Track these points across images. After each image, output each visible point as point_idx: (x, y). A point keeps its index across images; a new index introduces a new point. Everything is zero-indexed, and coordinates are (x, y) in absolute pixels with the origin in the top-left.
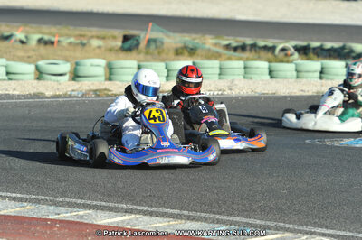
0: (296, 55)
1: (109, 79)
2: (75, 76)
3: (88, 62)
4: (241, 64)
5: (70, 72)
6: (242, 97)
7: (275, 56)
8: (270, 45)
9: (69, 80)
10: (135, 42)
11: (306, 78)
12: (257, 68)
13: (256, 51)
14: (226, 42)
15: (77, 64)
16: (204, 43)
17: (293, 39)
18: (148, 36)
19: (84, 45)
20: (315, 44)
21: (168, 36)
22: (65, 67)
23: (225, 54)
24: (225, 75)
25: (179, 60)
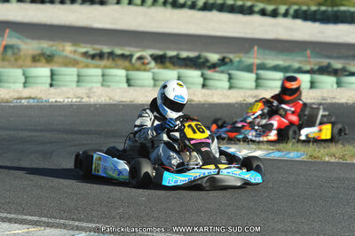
0: (153, 64)
7: (133, 65)
8: (127, 53)
13: (113, 59)
14: (84, 50)
16: (63, 50)
17: (149, 48)
18: (4, 43)
20: (172, 53)
21: (26, 43)
23: (82, 62)
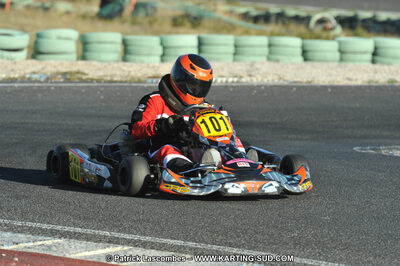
0: (339, 30)
1: (83, 57)
2: (36, 52)
3: (54, 33)
4: (263, 40)
5: (29, 47)
6: (266, 86)
7: (311, 31)
8: (302, 12)
9: (28, 58)
10: (117, 8)
11: (353, 61)
12: (286, 46)
13: (284, 23)
14: (242, 10)
15: (39, 36)
16: (215, 11)
17: (334, 6)
19: (46, 9)
20: (365, 14)
22: (22, 40)
23: (240, 27)
24: (242, 54)
25: (177, 33)
